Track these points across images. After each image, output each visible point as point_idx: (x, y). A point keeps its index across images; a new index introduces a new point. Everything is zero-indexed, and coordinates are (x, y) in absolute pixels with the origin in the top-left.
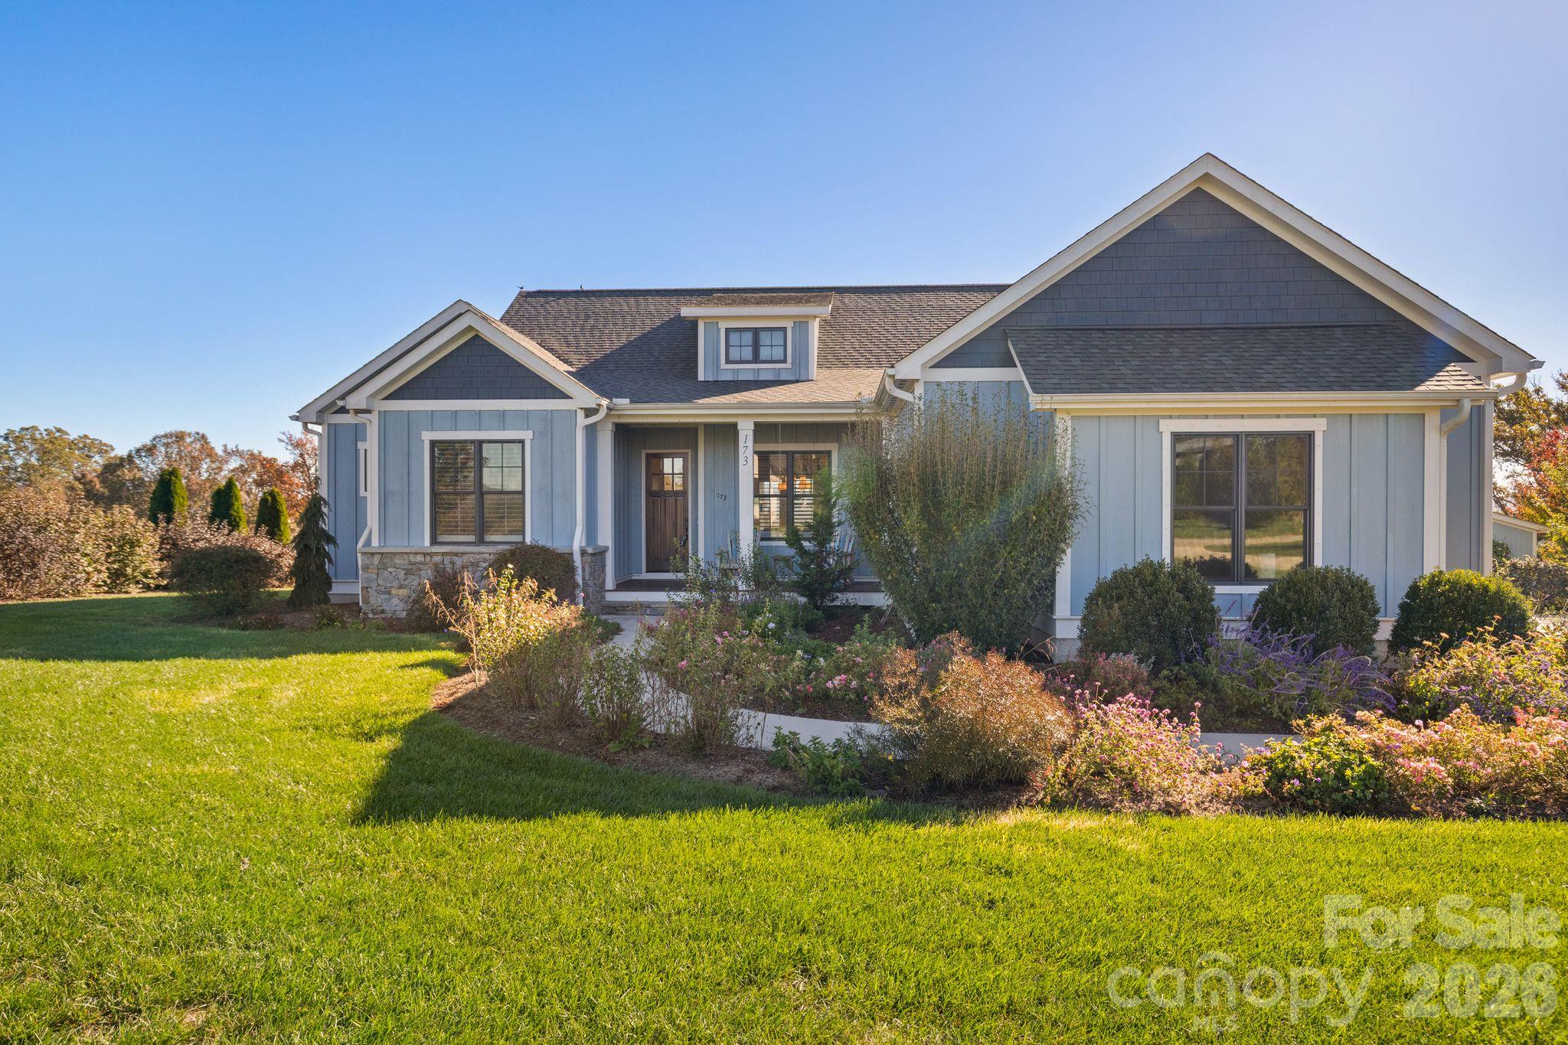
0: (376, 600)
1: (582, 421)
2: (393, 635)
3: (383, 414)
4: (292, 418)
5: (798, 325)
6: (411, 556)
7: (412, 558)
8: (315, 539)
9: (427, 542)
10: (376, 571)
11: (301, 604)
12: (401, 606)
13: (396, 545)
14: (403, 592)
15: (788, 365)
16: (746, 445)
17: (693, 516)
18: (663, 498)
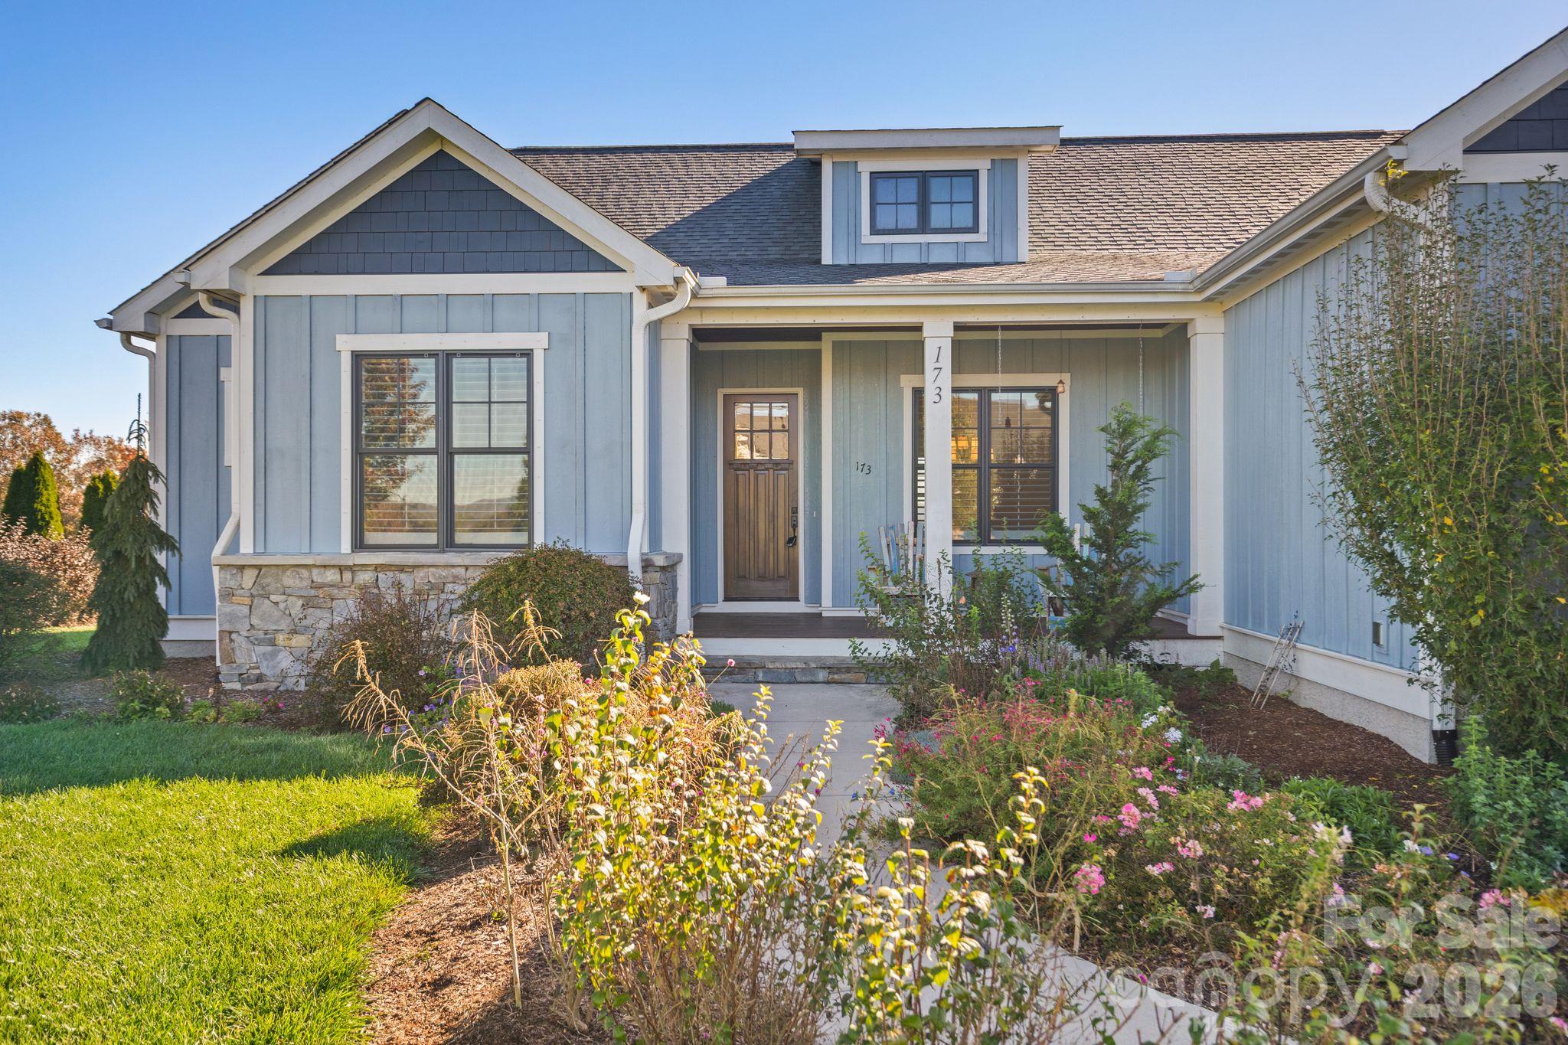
0: (247, 656)
1: (642, 313)
2: (275, 737)
3: (263, 302)
4: (98, 323)
5: (998, 166)
6: (315, 571)
7: (317, 576)
8: (135, 540)
9: (346, 546)
10: (248, 601)
11: (106, 663)
12: (296, 669)
13: (286, 549)
14: (301, 641)
15: (982, 236)
16: (938, 365)
17: (808, 503)
18: (752, 471)
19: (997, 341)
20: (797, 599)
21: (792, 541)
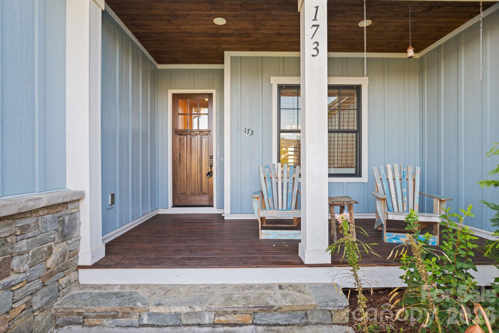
16: (315, 23)
17: (218, 153)
18: (189, 136)
19: (363, 58)
20: (212, 206)
21: (210, 174)
